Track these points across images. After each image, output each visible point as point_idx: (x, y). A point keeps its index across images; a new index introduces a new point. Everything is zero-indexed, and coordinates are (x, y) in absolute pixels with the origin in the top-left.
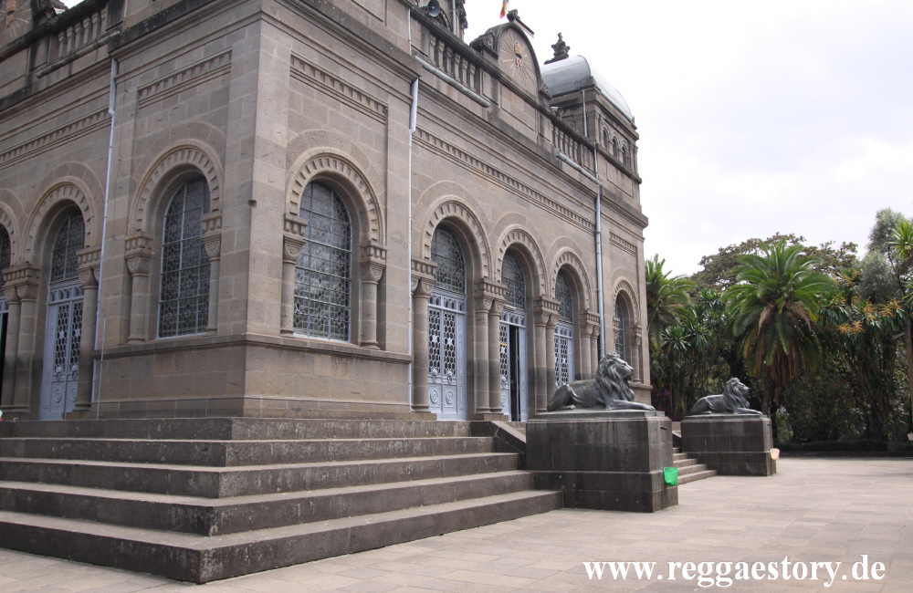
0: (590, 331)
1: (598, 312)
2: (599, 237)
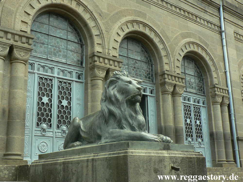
0: (220, 100)
1: (227, 87)
2: (224, 34)
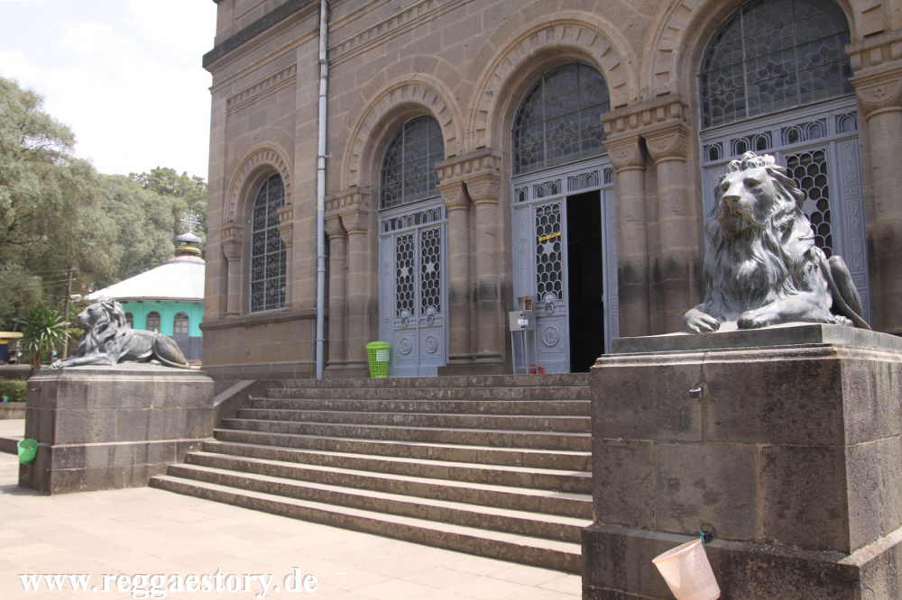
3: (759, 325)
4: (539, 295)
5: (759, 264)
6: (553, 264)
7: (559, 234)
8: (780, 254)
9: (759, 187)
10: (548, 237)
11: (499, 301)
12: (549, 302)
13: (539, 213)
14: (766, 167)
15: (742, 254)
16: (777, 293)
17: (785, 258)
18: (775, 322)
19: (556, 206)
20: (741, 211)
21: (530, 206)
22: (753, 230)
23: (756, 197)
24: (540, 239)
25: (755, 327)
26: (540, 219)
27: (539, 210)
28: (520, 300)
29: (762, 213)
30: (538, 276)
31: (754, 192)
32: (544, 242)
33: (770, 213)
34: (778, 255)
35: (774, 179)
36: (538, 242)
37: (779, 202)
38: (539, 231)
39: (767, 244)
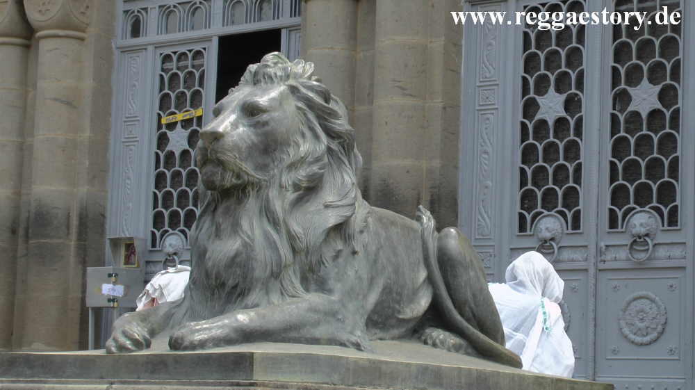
3: (193, 346)
4: (153, 234)
5: (245, 245)
6: (184, 173)
7: (199, 112)
8: (283, 231)
9: (265, 117)
10: (180, 117)
11: (73, 242)
12: (171, 250)
13: (167, 65)
14: (291, 82)
15: (226, 225)
16: (267, 293)
17: (291, 238)
18: (228, 341)
19: (198, 54)
20: (223, 158)
21: (150, 48)
22: (250, 188)
23: (257, 135)
24: (164, 121)
25: (186, 348)
26: (166, 78)
27: (167, 58)
28: (115, 243)
29: (269, 160)
30: (155, 195)
31: (255, 125)
32: (171, 126)
33: (281, 160)
34: (278, 232)
35: (300, 105)
36: (160, 126)
37: (301, 141)
38: (164, 102)
39: (268, 213)
